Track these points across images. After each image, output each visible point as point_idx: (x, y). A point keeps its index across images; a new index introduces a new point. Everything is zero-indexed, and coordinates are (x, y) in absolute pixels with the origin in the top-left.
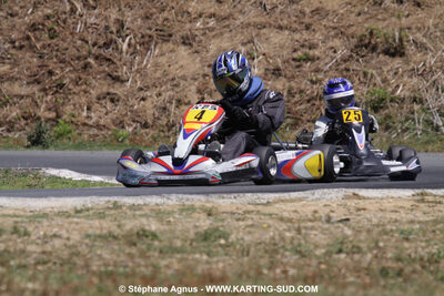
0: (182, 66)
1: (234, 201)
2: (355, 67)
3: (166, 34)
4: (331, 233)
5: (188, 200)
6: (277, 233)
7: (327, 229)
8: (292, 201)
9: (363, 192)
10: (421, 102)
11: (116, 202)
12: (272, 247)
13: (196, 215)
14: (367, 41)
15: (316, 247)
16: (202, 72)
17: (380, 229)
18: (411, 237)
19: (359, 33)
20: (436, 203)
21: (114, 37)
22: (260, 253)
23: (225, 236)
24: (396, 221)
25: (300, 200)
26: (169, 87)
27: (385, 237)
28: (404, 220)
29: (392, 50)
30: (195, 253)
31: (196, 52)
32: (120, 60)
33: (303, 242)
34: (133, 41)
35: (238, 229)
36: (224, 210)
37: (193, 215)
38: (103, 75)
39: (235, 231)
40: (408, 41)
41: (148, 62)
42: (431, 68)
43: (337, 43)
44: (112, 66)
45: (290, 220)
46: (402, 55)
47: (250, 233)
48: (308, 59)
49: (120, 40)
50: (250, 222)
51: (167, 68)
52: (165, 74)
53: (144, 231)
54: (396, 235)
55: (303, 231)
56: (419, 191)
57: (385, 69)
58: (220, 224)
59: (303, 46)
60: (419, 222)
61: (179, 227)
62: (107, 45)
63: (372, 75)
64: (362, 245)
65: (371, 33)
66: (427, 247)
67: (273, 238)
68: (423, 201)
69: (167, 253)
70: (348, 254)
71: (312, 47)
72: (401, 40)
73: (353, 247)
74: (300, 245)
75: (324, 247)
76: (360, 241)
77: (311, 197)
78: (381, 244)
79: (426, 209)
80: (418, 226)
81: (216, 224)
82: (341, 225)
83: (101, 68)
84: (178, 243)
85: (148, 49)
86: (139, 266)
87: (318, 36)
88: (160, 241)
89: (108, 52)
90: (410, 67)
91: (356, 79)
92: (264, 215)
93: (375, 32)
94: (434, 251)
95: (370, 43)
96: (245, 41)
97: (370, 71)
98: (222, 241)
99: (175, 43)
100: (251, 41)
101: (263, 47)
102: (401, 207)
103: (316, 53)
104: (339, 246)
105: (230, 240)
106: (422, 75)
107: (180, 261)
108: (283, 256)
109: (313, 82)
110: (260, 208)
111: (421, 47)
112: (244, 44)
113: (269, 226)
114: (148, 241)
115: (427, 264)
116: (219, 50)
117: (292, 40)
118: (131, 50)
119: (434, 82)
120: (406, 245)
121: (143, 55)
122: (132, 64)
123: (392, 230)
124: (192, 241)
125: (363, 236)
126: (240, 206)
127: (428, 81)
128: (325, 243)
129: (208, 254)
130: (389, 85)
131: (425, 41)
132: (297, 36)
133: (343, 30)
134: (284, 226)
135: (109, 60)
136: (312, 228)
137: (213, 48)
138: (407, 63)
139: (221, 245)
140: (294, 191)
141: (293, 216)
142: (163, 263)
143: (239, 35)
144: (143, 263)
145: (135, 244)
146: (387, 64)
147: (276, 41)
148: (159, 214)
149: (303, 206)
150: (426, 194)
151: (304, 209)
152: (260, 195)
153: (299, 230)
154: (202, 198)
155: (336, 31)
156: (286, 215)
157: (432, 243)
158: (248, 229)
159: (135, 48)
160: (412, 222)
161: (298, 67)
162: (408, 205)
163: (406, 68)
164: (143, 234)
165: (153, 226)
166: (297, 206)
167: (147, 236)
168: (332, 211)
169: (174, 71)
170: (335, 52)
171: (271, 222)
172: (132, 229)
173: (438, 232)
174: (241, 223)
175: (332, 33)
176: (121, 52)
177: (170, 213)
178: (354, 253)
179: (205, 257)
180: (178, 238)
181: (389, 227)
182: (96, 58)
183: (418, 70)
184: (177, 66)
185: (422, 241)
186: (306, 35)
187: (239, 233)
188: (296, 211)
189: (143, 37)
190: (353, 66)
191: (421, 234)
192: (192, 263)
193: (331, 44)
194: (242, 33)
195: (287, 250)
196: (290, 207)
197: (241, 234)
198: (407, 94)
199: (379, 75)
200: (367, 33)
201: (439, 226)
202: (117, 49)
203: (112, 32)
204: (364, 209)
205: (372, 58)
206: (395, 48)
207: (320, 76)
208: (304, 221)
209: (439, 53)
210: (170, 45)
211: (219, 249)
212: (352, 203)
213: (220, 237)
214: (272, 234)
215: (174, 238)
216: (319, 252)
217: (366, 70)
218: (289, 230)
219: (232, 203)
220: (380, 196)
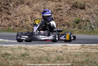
0: (26, 11)
1: (33, 46)
2: (72, 12)
3: (23, 2)
4: (57, 55)
5: (21, 45)
6: (42, 54)
7: (56, 54)
8: (48, 46)
9: (68, 45)
10: (89, 21)
11: (1, 46)
12: (41, 58)
13: (22, 50)
14: (75, 5)
15: (52, 58)
16: (32, 12)
17: (70, 54)
18: (77, 56)
19: (73, 3)
20: (86, 48)
21: (9, 2)
22: (37, 60)
23: (28, 55)
24: (75, 52)
25: (51, 46)
26: (23, 16)
27: (71, 56)
28: (77, 52)
29: (82, 8)
30: (19, 59)
31: (30, 7)
32: (10, 9)
33: (49, 57)
34: (14, 4)
35: (32, 53)
36: (30, 48)
37: (21, 49)
38: (6, 12)
39: (31, 54)
40: (86, 5)
41: (18, 9)
42: (92, 12)
43: (67, 5)
44: (8, 10)
45: (47, 51)
46: (84, 9)
47: (35, 54)
48: (60, 9)
49: (10, 3)
50: (36, 52)
51: (22, 11)
52: (22, 13)
53: (7, 53)
54: (74, 56)
55: (49, 54)
56: (82, 45)
57: (80, 13)
58: (28, 52)
59: (58, 6)
60: (80, 53)
61: (17, 53)
62: (7, 5)
63: (76, 14)
64: (64, 58)
65: (76, 3)
66: (81, 59)
67: (41, 56)
68: (83, 47)
69: (12, 59)
70: (60, 60)
71: (61, 6)
72: (84, 5)
73: (62, 59)
74: (48, 58)
75: (54, 58)
76: (64, 57)
77: (54, 46)
78: (69, 58)
79: (83, 49)
80: (80, 54)
81: (26, 52)
82: (60, 53)
83: (5, 11)
84: (16, 57)
85: (18, 6)
86: (4, 62)
87: (62, 4)
88: (11, 56)
89: (7, 7)
90: (86, 12)
91: (72, 15)
92: (40, 50)
93: (77, 3)
94: (83, 60)
95: (76, 5)
96: (43, 4)
97: (76, 13)
98: (27, 57)
99: (25, 5)
100: (45, 4)
101: (48, 6)
102: (77, 49)
103: (62, 8)
104: (58, 58)
105: (30, 56)
106: (89, 14)
107: (15, 61)
108: (43, 61)
109: (61, 16)
110: (39, 48)
111: (89, 7)
112: (43, 5)
113: (40, 53)
114: (8, 56)
115: (80, 64)
116: (37, 6)
117: (56, 4)
118: (13, 6)
119: (93, 16)
120: (76, 58)
121: (16, 7)
122: (13, 10)
123: (72, 55)
124: (19, 56)
125: (65, 56)
126: (34, 47)
127: (91, 16)
128: (54, 57)
129: (23, 60)
130: (81, 17)
131: (90, 5)
132: (57, 3)
133: (69, 2)
134: (45, 53)
135: (7, 9)
136: (52, 54)
137: (35, 6)
138: (85, 11)
139: (27, 58)
140: (50, 44)
141: (48, 50)
142: (10, 62)
143: (42, 3)
144: (5, 62)
145: (4, 57)
146: (80, 11)
147: (51, 4)
148: (12, 49)
149: (51, 48)
150: (84, 45)
151: (51, 49)
152: (40, 45)
153: (48, 54)
154: (25, 45)
155: (67, 2)
156: (46, 50)
157: (83, 58)
158: (35, 53)
159: (14, 6)
160: (79, 52)
161: (57, 11)
162: (79, 48)
163: (85, 12)
164: (6, 54)
165: (10, 52)
166: (49, 48)
167: (7, 55)
168: (59, 49)
169: (25, 12)
170: (67, 8)
171: (41, 52)
172: (4, 53)
173: (85, 55)
174: (33, 52)
175: (66, 3)
176: (11, 7)
177: (15, 49)
178: (62, 60)
179: (22, 61)
180: (16, 55)
181: (72, 54)
182: (4, 8)
183: (88, 13)
184: (25, 11)
185: (80, 58)
186: (59, 3)
187: (32, 54)
188: (49, 49)
189: (16, 3)
190: (71, 11)
191: (80, 56)
192: (18, 62)
193: (66, 6)
194: (43, 2)
195: (44, 59)
196: (47, 48)
197: (33, 55)
198: (85, 19)
199: (78, 14)
200: (75, 3)
201: (85, 54)
202: (10, 6)
203: (8, 1)
204: (67, 49)
205: (76, 10)
206: (83, 7)
207: (63, 14)
208: (50, 52)
209: (94, 8)
210: (24, 5)
211: (26, 58)
212: (64, 47)
213: (27, 55)
214: (41, 55)
215: (15, 55)
216: (53, 60)
217: (75, 13)
218: (46, 54)
219: (32, 47)
220: (72, 45)
